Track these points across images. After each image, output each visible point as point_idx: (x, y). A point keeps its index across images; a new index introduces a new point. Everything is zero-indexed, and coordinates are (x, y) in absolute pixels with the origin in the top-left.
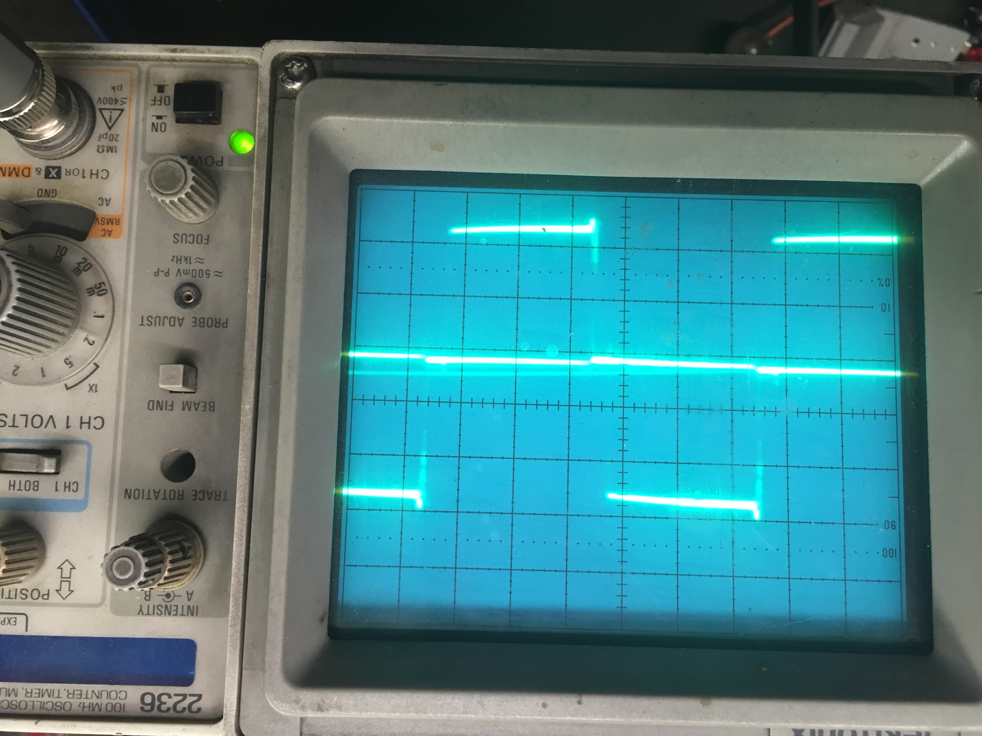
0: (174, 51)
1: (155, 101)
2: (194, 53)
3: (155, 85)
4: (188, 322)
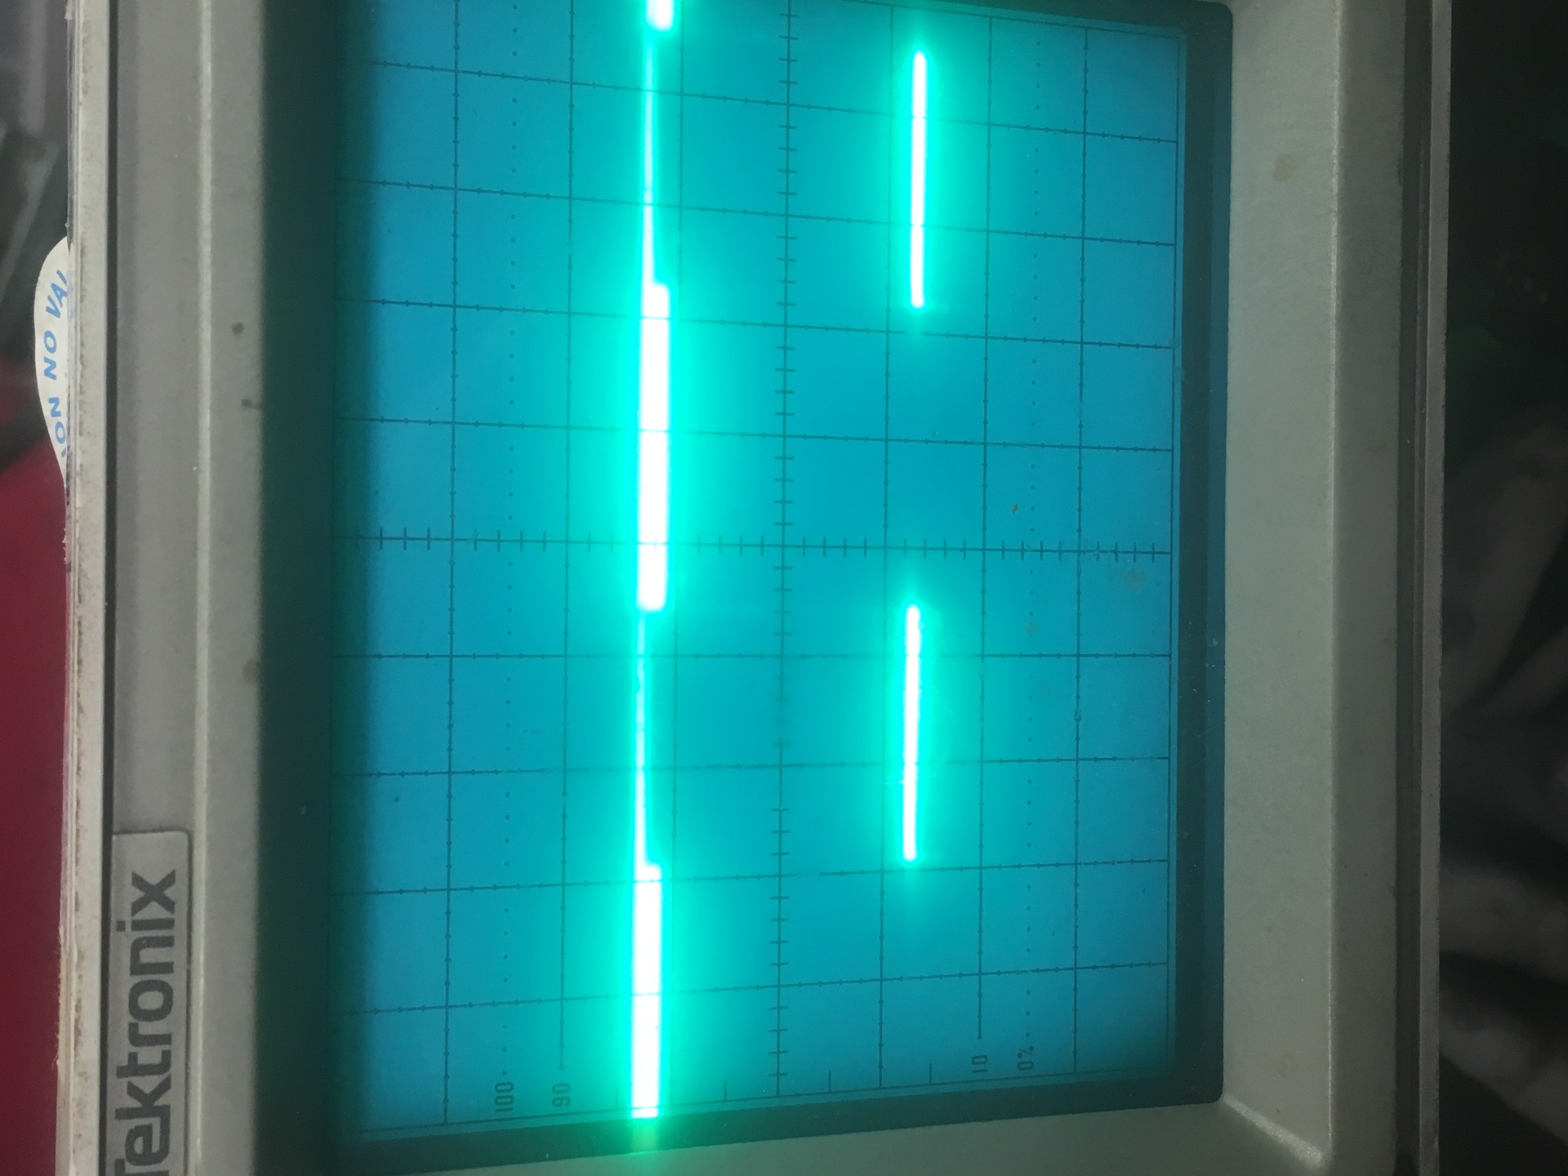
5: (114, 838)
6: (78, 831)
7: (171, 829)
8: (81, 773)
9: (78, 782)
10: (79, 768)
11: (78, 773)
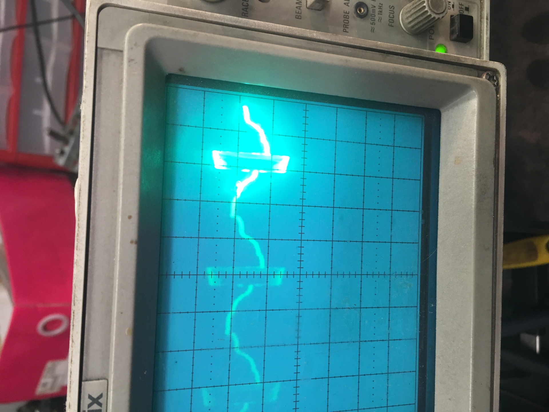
0: (487, 19)
1: (461, 5)
2: (486, 29)
3: (469, 6)
4: (346, 9)
5: (83, 383)
6: (70, 382)
7: (102, 379)
8: (72, 362)
9: (71, 366)
10: (72, 361)
11: (71, 363)
